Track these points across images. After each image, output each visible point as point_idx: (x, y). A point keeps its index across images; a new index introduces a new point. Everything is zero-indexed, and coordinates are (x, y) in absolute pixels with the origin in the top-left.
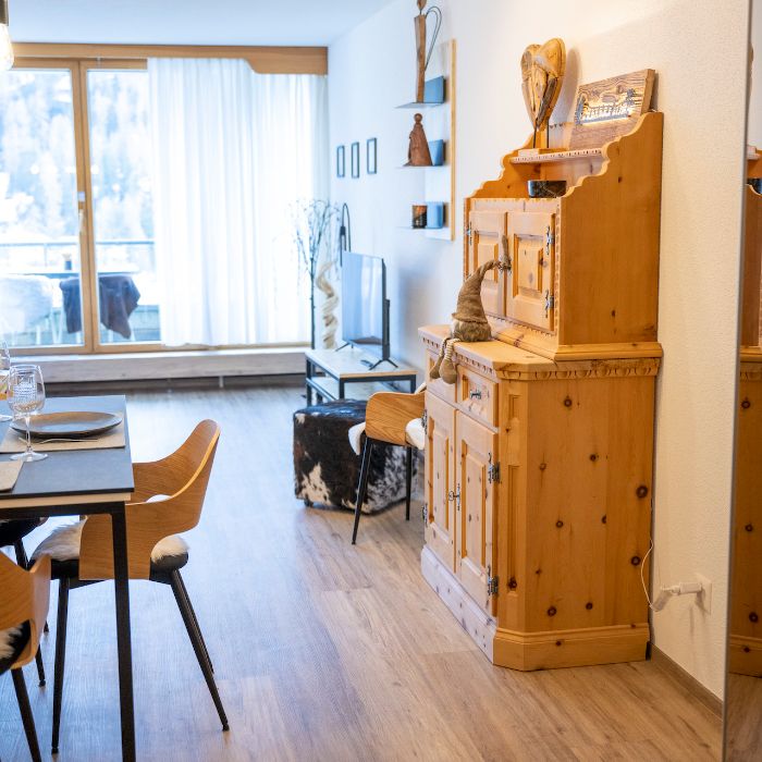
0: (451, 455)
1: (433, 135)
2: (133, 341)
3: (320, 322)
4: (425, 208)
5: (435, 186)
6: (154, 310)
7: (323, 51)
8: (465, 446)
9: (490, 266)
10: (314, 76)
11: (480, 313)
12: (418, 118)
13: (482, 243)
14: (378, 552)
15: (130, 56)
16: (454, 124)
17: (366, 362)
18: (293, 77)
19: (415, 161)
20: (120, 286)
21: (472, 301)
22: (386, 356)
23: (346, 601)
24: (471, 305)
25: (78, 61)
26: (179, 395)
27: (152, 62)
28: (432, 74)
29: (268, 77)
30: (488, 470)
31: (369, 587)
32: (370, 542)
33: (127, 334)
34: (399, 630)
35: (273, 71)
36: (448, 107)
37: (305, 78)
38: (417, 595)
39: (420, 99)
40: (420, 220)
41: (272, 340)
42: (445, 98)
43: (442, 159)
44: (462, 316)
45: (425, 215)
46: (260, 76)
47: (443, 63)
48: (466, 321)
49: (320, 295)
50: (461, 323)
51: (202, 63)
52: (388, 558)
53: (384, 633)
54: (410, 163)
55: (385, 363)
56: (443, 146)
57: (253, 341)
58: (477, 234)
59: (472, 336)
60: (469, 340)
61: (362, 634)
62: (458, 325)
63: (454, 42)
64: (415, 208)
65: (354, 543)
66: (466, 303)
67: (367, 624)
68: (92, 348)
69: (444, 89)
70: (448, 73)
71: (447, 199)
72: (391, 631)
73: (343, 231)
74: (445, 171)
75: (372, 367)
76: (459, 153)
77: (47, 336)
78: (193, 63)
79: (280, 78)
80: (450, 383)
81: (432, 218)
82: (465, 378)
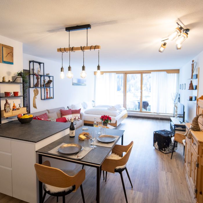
0: (189, 153)
1: (194, 84)
2: (148, 111)
3: (175, 112)
4: (192, 97)
5: (194, 93)
6: (150, 106)
7: (179, 70)
8: (192, 153)
9: (201, 115)
10: (177, 74)
11: (198, 125)
12: (191, 81)
13: (200, 109)
14: (176, 163)
15: (149, 72)
16: (198, 83)
17: (180, 122)
18: (173, 74)
19: (190, 89)
20: (146, 103)
21: (196, 122)
22: (184, 121)
23: (165, 175)
24: (195, 123)
25: (142, 73)
26: (152, 120)
27: (152, 73)
28: (194, 73)
29: (169, 74)
30: (196, 164)
31: (171, 172)
32: (175, 159)
33: (146, 109)
34: (174, 188)
35: (170, 73)
36: (197, 79)
37: (176, 74)
38: (181, 178)
39: (192, 78)
40: (191, 99)
41: (167, 113)
42: (197, 78)
43: (196, 88)
44: (193, 125)
45: (192, 98)
46: (168, 74)
47: (197, 72)
48: (194, 126)
49: (175, 108)
50: (193, 126)
51: (159, 72)
52: (177, 165)
53: (170, 188)
54: (189, 89)
55: (184, 123)
56: (196, 87)
57: (165, 113)
58: (199, 107)
59: (195, 130)
60: (194, 130)
61: (166, 186)
62: (192, 127)
63: (199, 68)
64: (190, 97)
65: (171, 159)
66: (194, 122)
67: (167, 184)
68: (141, 112)
69: (197, 76)
70: (198, 73)
71: (197, 96)
72: (172, 188)
73: (179, 98)
74: (196, 91)
75: (181, 123)
76: (199, 88)
77: (136, 109)
78: (158, 72)
79: (171, 74)
80: (189, 139)
81: (193, 99)
82: (192, 139)
